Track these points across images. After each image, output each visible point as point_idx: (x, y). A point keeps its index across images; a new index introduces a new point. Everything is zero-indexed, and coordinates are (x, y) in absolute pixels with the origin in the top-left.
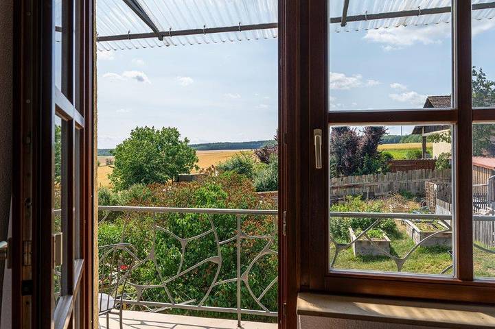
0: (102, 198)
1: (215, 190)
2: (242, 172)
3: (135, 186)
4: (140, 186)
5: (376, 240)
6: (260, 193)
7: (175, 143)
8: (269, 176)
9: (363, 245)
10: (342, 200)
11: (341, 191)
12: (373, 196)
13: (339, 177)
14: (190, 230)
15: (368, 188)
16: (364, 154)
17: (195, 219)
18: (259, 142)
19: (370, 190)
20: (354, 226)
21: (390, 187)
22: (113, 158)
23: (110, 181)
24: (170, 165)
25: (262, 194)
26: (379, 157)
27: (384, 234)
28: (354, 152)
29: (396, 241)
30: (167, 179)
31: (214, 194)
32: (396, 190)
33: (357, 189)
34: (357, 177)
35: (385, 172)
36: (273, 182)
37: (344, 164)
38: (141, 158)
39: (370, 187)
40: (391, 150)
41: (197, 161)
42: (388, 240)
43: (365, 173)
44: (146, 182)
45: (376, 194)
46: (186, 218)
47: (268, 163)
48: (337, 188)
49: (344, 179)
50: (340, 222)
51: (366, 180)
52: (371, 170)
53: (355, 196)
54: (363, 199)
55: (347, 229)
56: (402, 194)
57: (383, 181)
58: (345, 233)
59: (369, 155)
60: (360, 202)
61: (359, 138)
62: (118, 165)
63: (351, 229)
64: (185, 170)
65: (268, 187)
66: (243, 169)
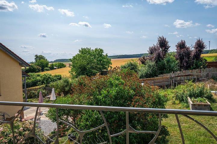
0: (65, 82)
1: (118, 79)
2: (132, 69)
3: (81, 76)
4: (84, 76)
5: (203, 104)
6: (142, 79)
7: (101, 55)
8: (146, 71)
9: (196, 106)
10: (183, 82)
11: (182, 78)
12: (199, 80)
13: (181, 71)
14: (104, 102)
15: (196, 76)
16: (194, 59)
17: (107, 96)
18: (141, 54)
19: (197, 77)
20: (191, 96)
21: (207, 76)
22: (71, 63)
23: (70, 74)
24: (98, 66)
25: (143, 80)
26: (202, 60)
27: (207, 100)
28: (188, 58)
29: (213, 104)
30: (97, 73)
31: (117, 82)
32: (210, 77)
33: (191, 77)
34: (190, 71)
35: (204, 68)
36: (148, 74)
37: (183, 64)
38: (85, 63)
39: (197, 75)
40: (206, 57)
41: (111, 64)
42: (209, 104)
43: (195, 69)
44: (87, 74)
45: (200, 79)
46: (102, 95)
47: (145, 64)
48: (180, 76)
49: (184, 71)
50: (183, 94)
51: (195, 72)
52: (197, 67)
53: (189, 80)
54: (194, 81)
55: (187, 98)
56: (214, 79)
57: (204, 73)
58: (186, 100)
59: (197, 60)
60: (192, 83)
61: (191, 51)
62: (74, 66)
63: (189, 98)
64: (105, 68)
65: (145, 76)
66: (133, 67)
